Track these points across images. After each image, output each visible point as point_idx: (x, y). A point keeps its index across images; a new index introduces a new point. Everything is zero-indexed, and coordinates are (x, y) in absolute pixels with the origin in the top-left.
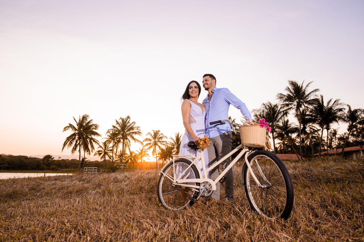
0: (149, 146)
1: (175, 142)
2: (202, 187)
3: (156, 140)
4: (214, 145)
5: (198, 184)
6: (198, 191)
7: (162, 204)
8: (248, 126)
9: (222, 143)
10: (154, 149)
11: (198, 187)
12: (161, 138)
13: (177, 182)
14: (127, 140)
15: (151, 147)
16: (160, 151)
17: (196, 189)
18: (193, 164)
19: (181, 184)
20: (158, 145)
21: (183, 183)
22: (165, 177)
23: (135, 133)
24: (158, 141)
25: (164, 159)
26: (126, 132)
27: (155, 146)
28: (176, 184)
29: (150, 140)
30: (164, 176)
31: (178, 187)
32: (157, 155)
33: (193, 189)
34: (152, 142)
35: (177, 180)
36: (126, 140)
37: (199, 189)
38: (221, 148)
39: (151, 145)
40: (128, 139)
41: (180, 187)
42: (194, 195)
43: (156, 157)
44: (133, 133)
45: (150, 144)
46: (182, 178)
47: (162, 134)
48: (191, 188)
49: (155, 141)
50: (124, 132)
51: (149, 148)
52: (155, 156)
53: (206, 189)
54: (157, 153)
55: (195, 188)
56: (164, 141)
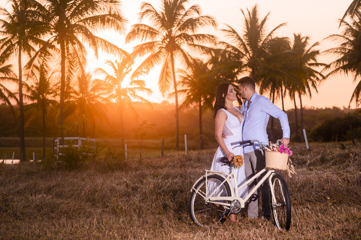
0: (147, 55)
1: (243, 44)
2: (233, 205)
3: (175, 31)
4: (250, 160)
5: (230, 202)
6: (229, 209)
7: (194, 222)
8: (270, 151)
9: (256, 159)
10: (166, 66)
11: (229, 205)
12: (192, 23)
13: (209, 199)
14: (73, 44)
15: (156, 56)
16: (190, 72)
17: (228, 207)
18: (226, 181)
19: (214, 201)
20: (182, 51)
21: (216, 201)
22: (198, 195)
23: (103, 19)
24: (180, 36)
25: (206, 99)
26: (72, 16)
27: (172, 56)
28: (208, 202)
29: (152, 32)
30: (196, 192)
31: (211, 205)
32: (179, 88)
33: (225, 207)
34: (159, 38)
35: (210, 197)
36: (70, 45)
37: (229, 207)
38: (256, 165)
39: (156, 49)
40: (79, 43)
41: (213, 204)
42: (225, 213)
43: (176, 92)
44: (95, 19)
45: (150, 46)
46: (216, 195)
47: (195, 8)
48: (223, 205)
49: (169, 36)
50: (63, 17)
51: (149, 62)
52: (172, 90)
53: (236, 207)
54: (178, 79)
55: (226, 206)
56: (203, 36)
